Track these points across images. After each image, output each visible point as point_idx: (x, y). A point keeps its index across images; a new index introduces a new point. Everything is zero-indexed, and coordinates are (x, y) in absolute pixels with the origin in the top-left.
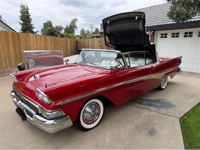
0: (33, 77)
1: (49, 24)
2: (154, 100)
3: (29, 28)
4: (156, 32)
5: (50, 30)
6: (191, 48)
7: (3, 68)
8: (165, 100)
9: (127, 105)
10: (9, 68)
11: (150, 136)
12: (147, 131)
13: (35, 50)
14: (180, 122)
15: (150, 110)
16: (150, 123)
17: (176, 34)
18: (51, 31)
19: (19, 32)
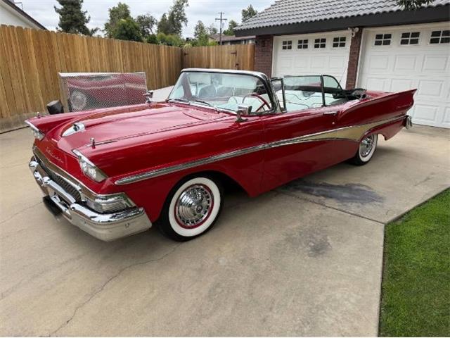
0: (73, 127)
1: (123, 12)
2: (339, 186)
3: (76, 21)
4: (364, 30)
5: (124, 27)
6: (444, 69)
7: (19, 112)
8: (363, 186)
9: (275, 196)
10: (30, 111)
11: (315, 256)
12: (310, 246)
13: (86, 71)
14: (385, 232)
15: (324, 205)
16: (318, 232)
17: (412, 37)
18: (128, 29)
19: (56, 31)
